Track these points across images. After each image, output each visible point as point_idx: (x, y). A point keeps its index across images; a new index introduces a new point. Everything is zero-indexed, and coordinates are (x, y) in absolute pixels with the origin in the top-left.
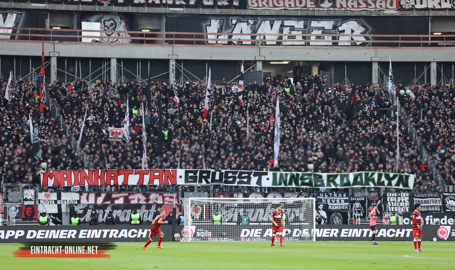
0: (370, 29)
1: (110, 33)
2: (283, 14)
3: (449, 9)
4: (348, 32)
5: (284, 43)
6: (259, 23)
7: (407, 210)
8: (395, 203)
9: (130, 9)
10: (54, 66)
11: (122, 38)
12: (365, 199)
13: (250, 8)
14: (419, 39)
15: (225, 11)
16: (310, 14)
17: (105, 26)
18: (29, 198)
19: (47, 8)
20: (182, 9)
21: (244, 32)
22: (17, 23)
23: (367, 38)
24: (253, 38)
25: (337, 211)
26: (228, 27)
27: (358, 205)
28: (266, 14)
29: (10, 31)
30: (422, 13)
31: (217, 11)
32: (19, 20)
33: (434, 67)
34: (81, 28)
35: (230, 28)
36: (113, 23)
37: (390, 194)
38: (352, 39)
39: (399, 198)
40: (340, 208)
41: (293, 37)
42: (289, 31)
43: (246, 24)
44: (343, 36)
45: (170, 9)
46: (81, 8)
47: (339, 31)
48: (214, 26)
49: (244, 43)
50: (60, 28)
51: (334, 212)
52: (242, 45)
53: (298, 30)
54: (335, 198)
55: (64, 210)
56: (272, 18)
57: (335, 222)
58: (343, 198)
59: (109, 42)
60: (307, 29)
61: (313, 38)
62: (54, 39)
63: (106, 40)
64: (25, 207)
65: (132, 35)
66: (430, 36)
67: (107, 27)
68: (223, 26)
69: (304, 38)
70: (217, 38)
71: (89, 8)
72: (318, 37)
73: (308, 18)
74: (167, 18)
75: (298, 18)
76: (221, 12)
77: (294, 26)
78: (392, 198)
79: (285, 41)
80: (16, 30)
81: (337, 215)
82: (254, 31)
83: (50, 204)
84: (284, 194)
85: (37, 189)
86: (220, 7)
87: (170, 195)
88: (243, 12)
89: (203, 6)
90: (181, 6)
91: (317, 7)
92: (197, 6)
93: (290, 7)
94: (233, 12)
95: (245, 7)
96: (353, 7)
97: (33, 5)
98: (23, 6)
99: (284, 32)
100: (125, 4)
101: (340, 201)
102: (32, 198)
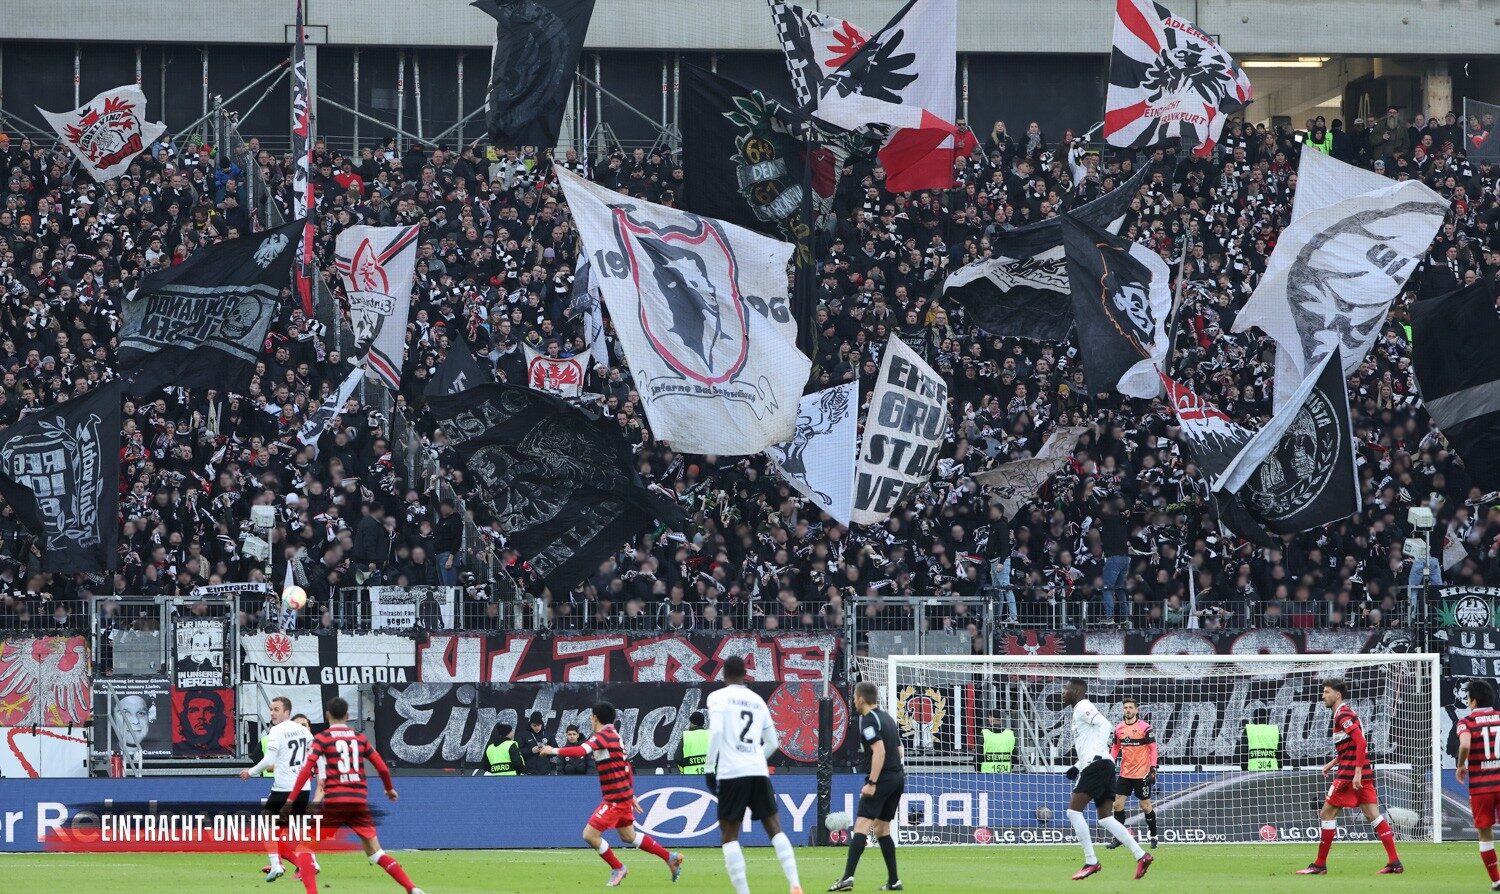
18: (199, 658)
64: (183, 695)
83: (288, 682)
84: (1304, 635)
85: (237, 617)
87: (807, 643)
102: (211, 657)
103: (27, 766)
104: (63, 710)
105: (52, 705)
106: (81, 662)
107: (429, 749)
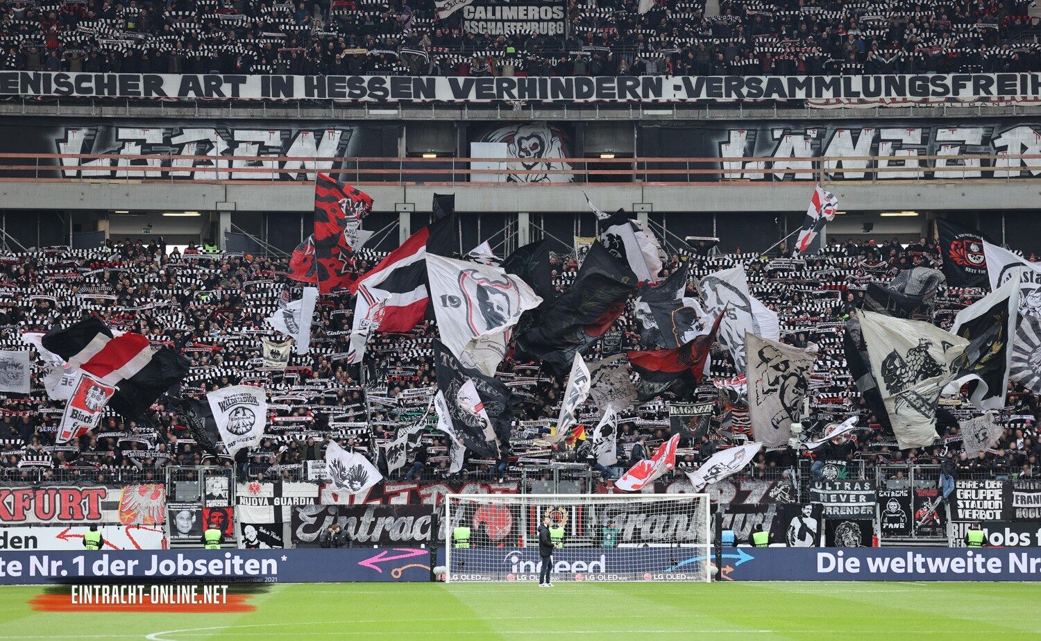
1: (531, 164)
2: (877, 116)
4: (1014, 150)
5: (880, 175)
6: (828, 136)
7: (998, 517)
8: (973, 502)
9: (567, 115)
10: (405, 230)
11: (557, 172)
12: (909, 493)
13: (810, 105)
15: (758, 114)
16: (934, 114)
17: (521, 149)
18: (217, 494)
19: (400, 117)
20: (669, 112)
21: (797, 154)
22: (341, 149)
24: (816, 165)
25: (850, 518)
26: (765, 145)
27: (893, 506)
28: (843, 117)
29: (329, 165)
31: (742, 114)
32: (346, 142)
34: (468, 155)
35: (768, 146)
36: (538, 142)
37: (963, 483)
38: (1023, 164)
39: (981, 492)
40: (855, 512)
41: (900, 163)
42: (891, 151)
43: (801, 138)
44: (1003, 157)
45: (646, 112)
46: (467, 115)
47: (995, 148)
48: (736, 144)
49: (798, 176)
50: (434, 156)
51: (844, 521)
53: (910, 147)
54: (847, 492)
55: (286, 516)
56: (855, 125)
57: (846, 542)
58: (863, 492)
59: (529, 180)
60: (928, 147)
61: (941, 163)
62: (407, 178)
64: (209, 511)
65: (575, 166)
67: (525, 150)
68: (754, 143)
69: (922, 163)
70: (743, 167)
71: (483, 115)
72: (951, 162)
73: (929, 124)
74: (640, 130)
75: (909, 123)
76: (750, 116)
77: (901, 140)
78: (966, 491)
80: (341, 163)
81: (851, 527)
82: (819, 152)
83: (259, 505)
84: (739, 483)
85: (234, 476)
86: (747, 106)
87: (504, 487)
88: (795, 114)
89: (714, 105)
90: (668, 105)
91: (949, 100)
92: (701, 105)
93: (893, 102)
94: (775, 114)
95: (800, 104)
96: (1025, 99)
97: (373, 112)
98: (354, 114)
99: (881, 153)
100: (556, 106)
101: (857, 498)
102: (222, 493)
103: (134, 543)
104: (152, 518)
105: (147, 515)
106: (161, 495)
107: (314, 535)
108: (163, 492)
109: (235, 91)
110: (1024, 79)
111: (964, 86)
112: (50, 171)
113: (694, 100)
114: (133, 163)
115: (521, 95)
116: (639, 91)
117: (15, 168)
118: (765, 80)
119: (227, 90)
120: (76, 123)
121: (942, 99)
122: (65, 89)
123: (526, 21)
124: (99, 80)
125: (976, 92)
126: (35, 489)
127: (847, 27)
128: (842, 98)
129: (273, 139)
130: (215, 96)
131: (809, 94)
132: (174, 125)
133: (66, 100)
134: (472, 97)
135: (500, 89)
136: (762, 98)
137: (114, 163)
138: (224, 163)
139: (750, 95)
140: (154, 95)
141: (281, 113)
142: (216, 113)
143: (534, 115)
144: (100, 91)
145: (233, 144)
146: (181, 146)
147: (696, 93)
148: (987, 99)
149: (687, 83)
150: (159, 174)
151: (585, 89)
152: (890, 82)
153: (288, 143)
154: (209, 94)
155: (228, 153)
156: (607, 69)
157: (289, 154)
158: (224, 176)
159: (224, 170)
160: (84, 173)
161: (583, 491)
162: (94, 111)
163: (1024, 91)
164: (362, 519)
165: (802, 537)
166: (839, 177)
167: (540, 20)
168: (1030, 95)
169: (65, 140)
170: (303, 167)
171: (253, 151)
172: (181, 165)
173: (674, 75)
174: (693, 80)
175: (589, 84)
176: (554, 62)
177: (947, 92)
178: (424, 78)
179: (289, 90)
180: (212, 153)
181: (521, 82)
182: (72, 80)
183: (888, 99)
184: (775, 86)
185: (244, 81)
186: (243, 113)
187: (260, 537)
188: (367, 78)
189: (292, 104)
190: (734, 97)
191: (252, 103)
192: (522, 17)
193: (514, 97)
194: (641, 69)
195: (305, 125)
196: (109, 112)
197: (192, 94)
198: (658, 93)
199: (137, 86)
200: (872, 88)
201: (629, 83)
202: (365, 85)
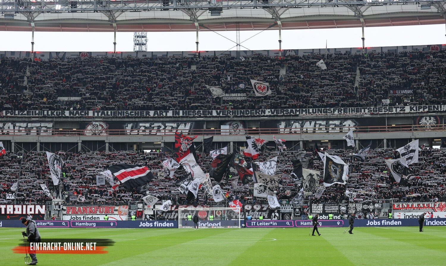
0: (358, 124)
1: (236, 130)
2: (315, 118)
3: (395, 113)
4: (347, 126)
6: (304, 123)
7: (322, 212)
8: (316, 209)
9: (243, 119)
11: (242, 132)
12: (301, 207)
14: (378, 128)
15: (287, 118)
16: (329, 118)
18: (140, 208)
19: (204, 120)
20: (267, 118)
21: (297, 127)
22: (191, 127)
23: (356, 128)
24: (301, 130)
25: (287, 213)
27: (297, 210)
28: (307, 118)
29: (187, 131)
30: (382, 116)
31: (284, 118)
33: (385, 141)
34: (221, 128)
35: (290, 125)
36: (237, 125)
38: (349, 129)
39: (318, 206)
41: (321, 129)
42: (319, 126)
43: (298, 123)
44: (345, 127)
45: (262, 118)
46: (220, 119)
47: (343, 125)
48: (283, 125)
49: (297, 132)
50: (214, 129)
52: (296, 133)
53: (323, 125)
54: (287, 207)
56: (310, 120)
57: (286, 218)
60: (327, 126)
61: (330, 129)
62: (204, 134)
63: (234, 133)
64: (138, 211)
65: (245, 130)
66: (386, 126)
67: (234, 127)
68: (287, 125)
69: (326, 129)
70: (284, 130)
71: (223, 119)
72: (333, 129)
73: (328, 120)
74: (260, 122)
75: (323, 120)
77: (321, 124)
78: (314, 206)
79: (317, 131)
80: (190, 131)
81: (287, 215)
82: (302, 126)
83: (150, 210)
84: (262, 205)
85: (144, 204)
86: (285, 116)
87: (206, 206)
88: (296, 118)
89: (277, 116)
90: (267, 116)
91: (332, 114)
92: (274, 116)
93: (319, 115)
94: (291, 118)
95: (297, 115)
96: (349, 114)
97: (198, 119)
98: (193, 119)
99: (316, 127)
100: (241, 117)
101: (289, 208)
103: (122, 219)
105: (124, 213)
108: (128, 207)
109: (166, 114)
110: (349, 109)
111: (336, 111)
112: (123, 133)
113: (273, 115)
114: (142, 131)
115: (233, 114)
116: (260, 113)
117: (115, 133)
118: (289, 110)
119: (164, 114)
120: (130, 122)
121: (331, 114)
122: (128, 115)
123: (238, 97)
124: (135, 112)
125: (338, 112)
126: (99, 206)
127: (310, 97)
128: (307, 114)
129: (175, 125)
130: (162, 115)
131: (300, 113)
132: (152, 122)
133: (128, 117)
134: (221, 115)
135: (228, 113)
136: (289, 114)
137: (138, 131)
138: (163, 131)
139: (286, 113)
140: (148, 116)
141: (177, 119)
142: (161, 119)
143: (235, 119)
144: (135, 115)
145: (166, 127)
146: (154, 127)
147: (274, 113)
148: (341, 114)
149: (271, 111)
150: (148, 134)
151: (248, 112)
152: (319, 110)
153: (178, 126)
154: (160, 115)
155: (164, 129)
156: (253, 108)
157: (178, 129)
158: (163, 134)
159: (163, 133)
160: (132, 134)
161: (225, 207)
162: (134, 120)
163: (349, 112)
164: (172, 214)
165: (274, 217)
166: (307, 132)
167: (241, 97)
168: (351, 113)
169: (127, 126)
170: (182, 132)
171: (170, 128)
172: (154, 132)
173: (268, 109)
174: (273, 110)
175: (248, 111)
176: (241, 106)
177: (332, 112)
178: (210, 111)
179: (179, 114)
180: (161, 129)
181: (233, 111)
182: (129, 113)
183: (318, 114)
184: (292, 111)
185: (168, 112)
186: (168, 119)
187: (150, 218)
188: (197, 111)
189: (179, 117)
190: (282, 114)
191: (170, 117)
192: (236, 96)
193: (231, 115)
194: (261, 108)
195: (182, 122)
196: (137, 120)
197: (156, 115)
198: (265, 113)
199: (144, 114)
200: (314, 112)
201: (258, 111)
202: (196, 112)
